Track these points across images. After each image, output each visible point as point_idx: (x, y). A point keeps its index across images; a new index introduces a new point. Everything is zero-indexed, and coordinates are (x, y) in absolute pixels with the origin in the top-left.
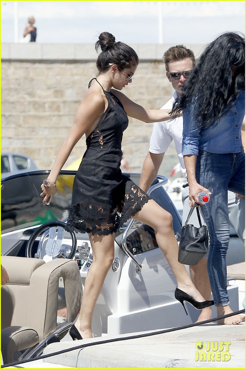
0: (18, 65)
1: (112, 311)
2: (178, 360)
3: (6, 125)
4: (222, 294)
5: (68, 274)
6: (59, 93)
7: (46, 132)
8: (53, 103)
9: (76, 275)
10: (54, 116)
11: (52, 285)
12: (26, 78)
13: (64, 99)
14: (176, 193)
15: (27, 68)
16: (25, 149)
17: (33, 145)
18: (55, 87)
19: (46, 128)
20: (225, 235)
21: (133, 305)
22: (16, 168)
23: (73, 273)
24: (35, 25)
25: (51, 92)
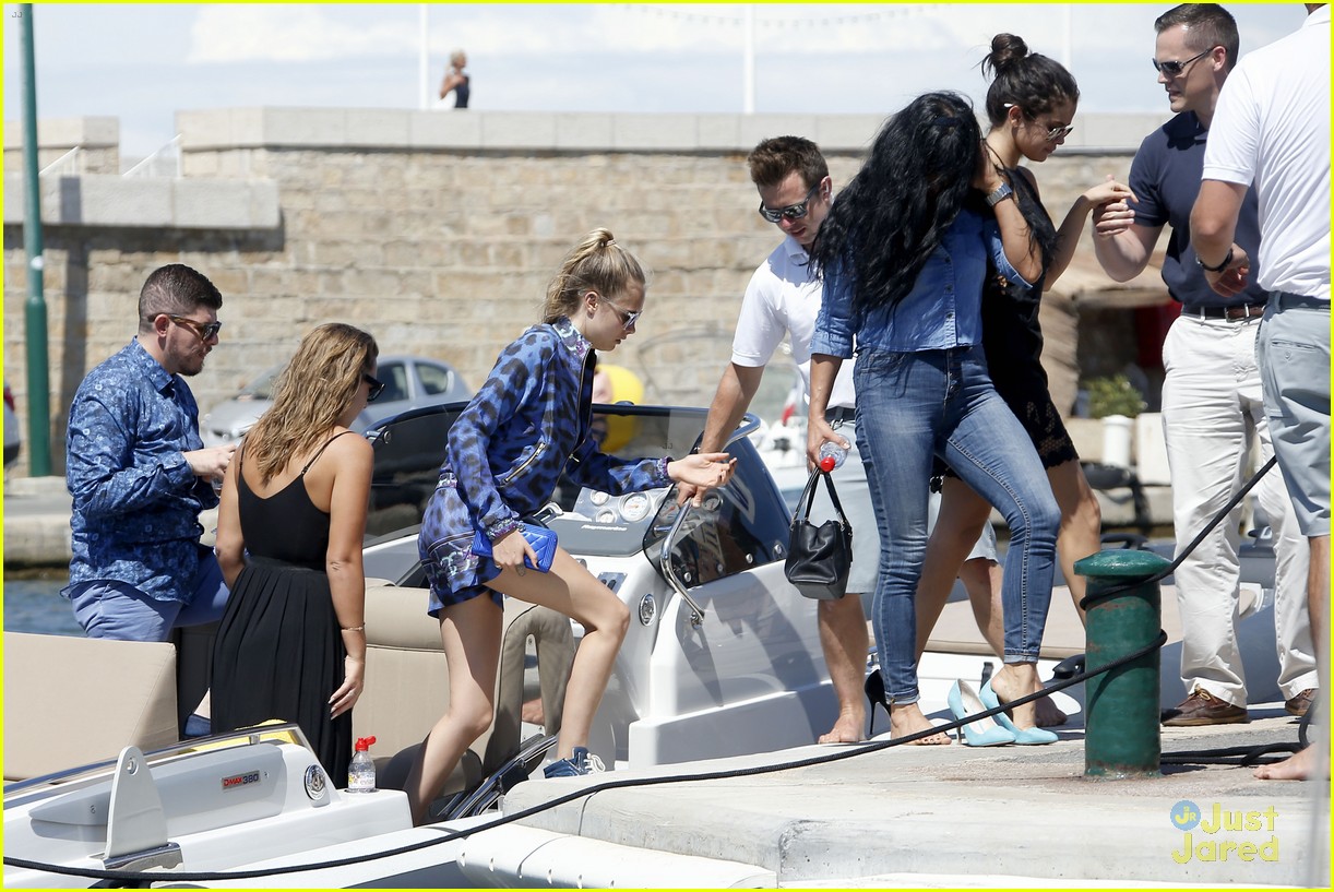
0: (428, 159)
1: (638, 712)
2: (808, 821)
3: (400, 293)
4: (904, 679)
5: (545, 628)
6: (518, 222)
7: (490, 311)
8: (506, 245)
9: (563, 632)
10: (507, 274)
11: (513, 650)
12: (445, 190)
13: (531, 236)
14: (779, 453)
15: (448, 167)
16: (442, 348)
17: (460, 339)
18: (511, 211)
19: (490, 301)
20: (915, 548)
21: (684, 700)
22: (421, 390)
23: (556, 626)
24: (466, 71)
25: (500, 221)
